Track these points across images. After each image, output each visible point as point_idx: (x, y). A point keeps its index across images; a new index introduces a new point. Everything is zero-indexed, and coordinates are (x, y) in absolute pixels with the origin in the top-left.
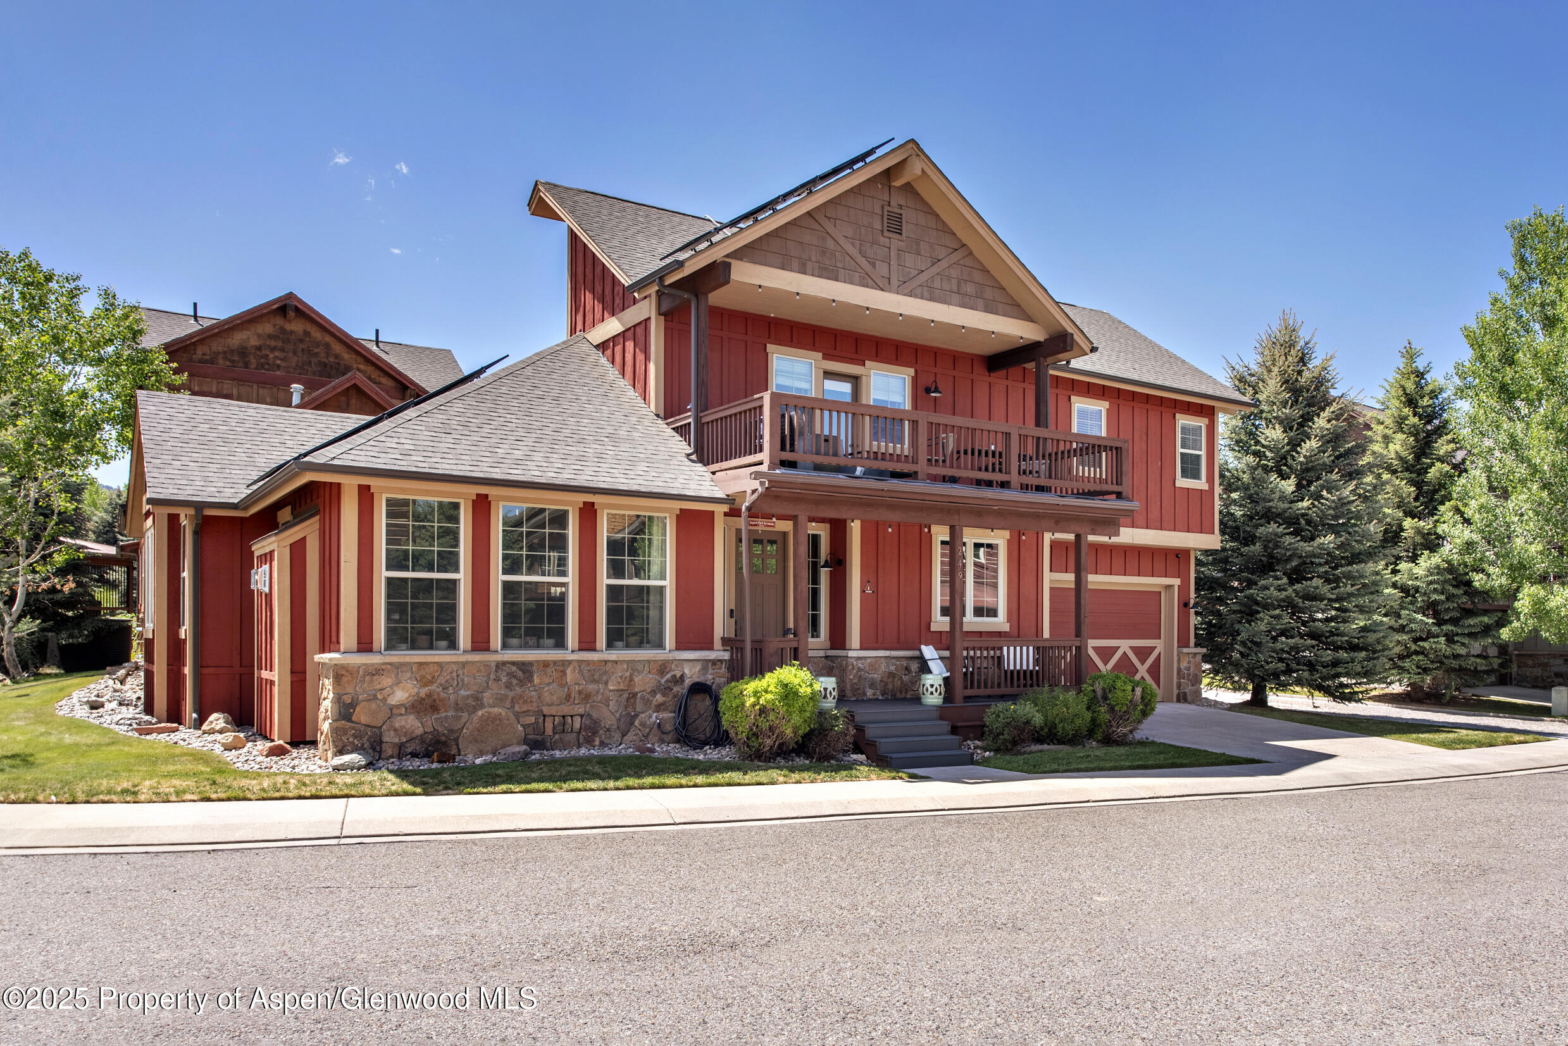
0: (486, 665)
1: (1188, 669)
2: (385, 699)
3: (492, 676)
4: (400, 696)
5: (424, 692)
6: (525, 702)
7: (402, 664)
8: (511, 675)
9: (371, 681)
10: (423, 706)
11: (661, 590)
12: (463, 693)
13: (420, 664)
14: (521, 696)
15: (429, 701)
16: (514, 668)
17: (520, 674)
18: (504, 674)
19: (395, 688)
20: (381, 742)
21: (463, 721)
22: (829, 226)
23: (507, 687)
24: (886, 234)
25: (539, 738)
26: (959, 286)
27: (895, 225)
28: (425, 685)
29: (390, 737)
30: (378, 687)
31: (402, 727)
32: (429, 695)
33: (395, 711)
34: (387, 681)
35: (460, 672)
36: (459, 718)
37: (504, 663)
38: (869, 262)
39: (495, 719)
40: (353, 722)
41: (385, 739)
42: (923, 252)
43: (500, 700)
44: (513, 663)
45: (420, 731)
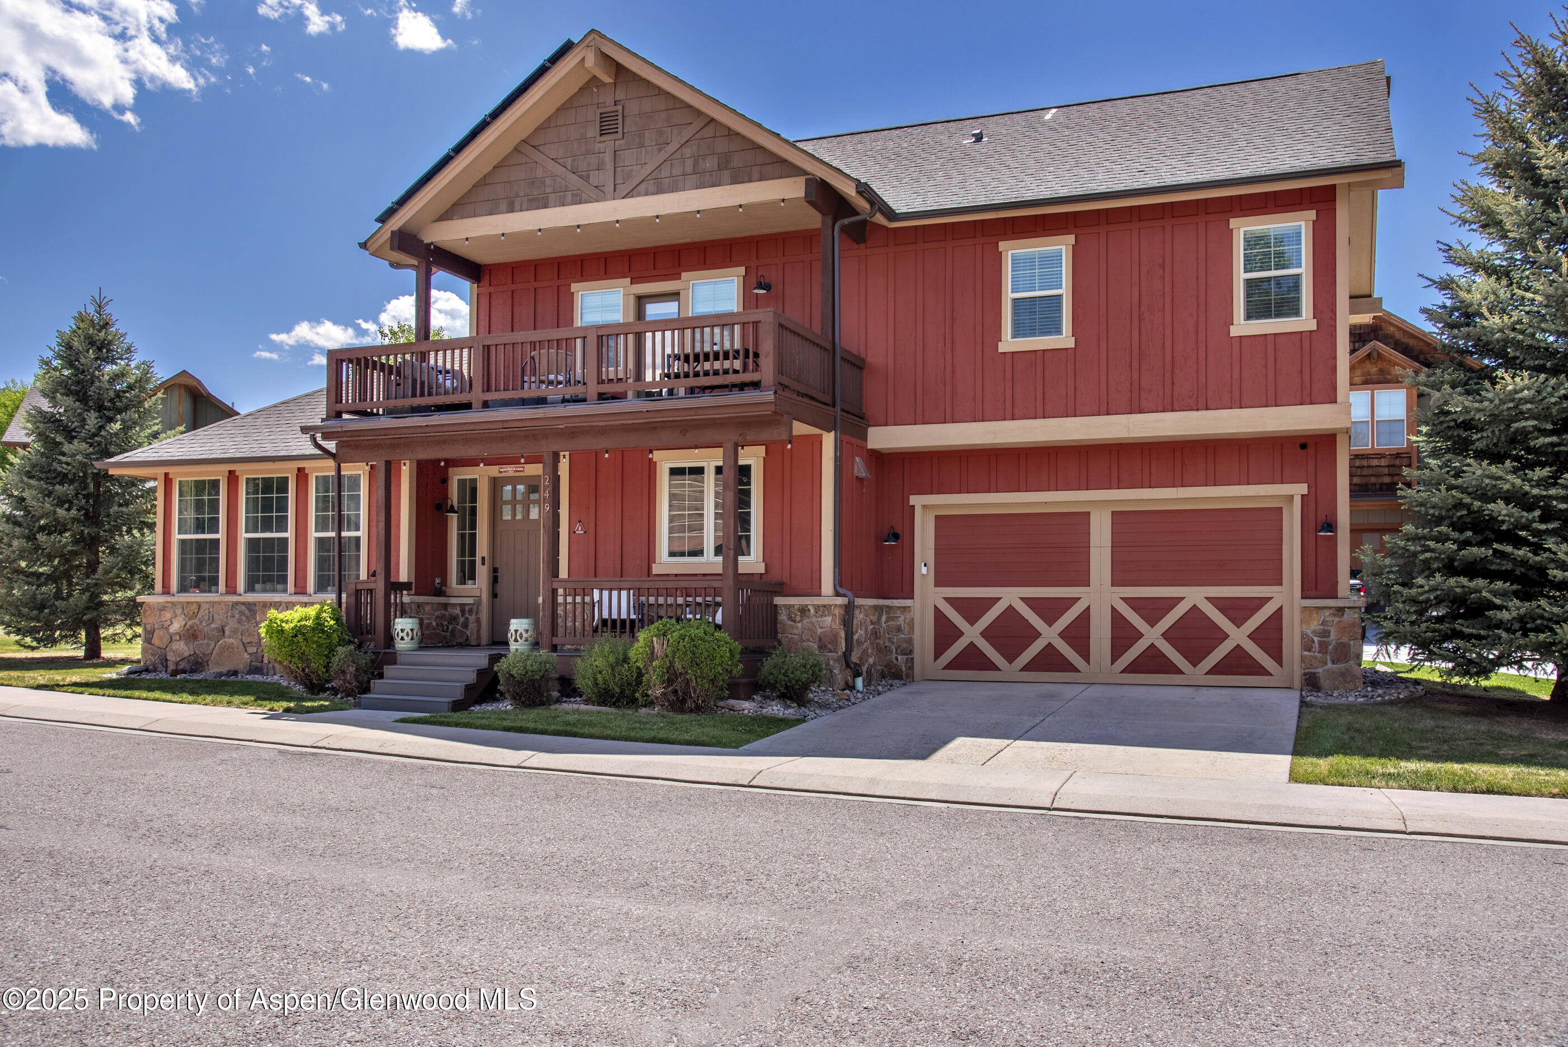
0: (226, 604)
1: (1325, 634)
2: (167, 629)
3: (229, 614)
4: (176, 627)
5: (190, 623)
6: (250, 635)
7: (178, 603)
8: (241, 613)
9: (160, 615)
10: (191, 635)
11: (358, 539)
12: (213, 626)
13: (188, 603)
14: (248, 630)
15: (191, 631)
16: (244, 608)
17: (247, 612)
18: (237, 612)
19: (174, 621)
20: (167, 660)
21: (212, 647)
22: (537, 156)
23: (239, 623)
24: (599, 139)
25: (259, 664)
26: (696, 164)
27: (608, 125)
28: (190, 619)
29: (171, 657)
30: (164, 619)
31: (177, 649)
32: (191, 627)
33: (174, 638)
34: (168, 615)
35: (211, 610)
36: (208, 645)
37: (237, 603)
38: (581, 177)
39: (230, 647)
40: (151, 644)
41: (169, 658)
42: (647, 143)
43: (234, 631)
44: (243, 604)
45: (187, 654)
